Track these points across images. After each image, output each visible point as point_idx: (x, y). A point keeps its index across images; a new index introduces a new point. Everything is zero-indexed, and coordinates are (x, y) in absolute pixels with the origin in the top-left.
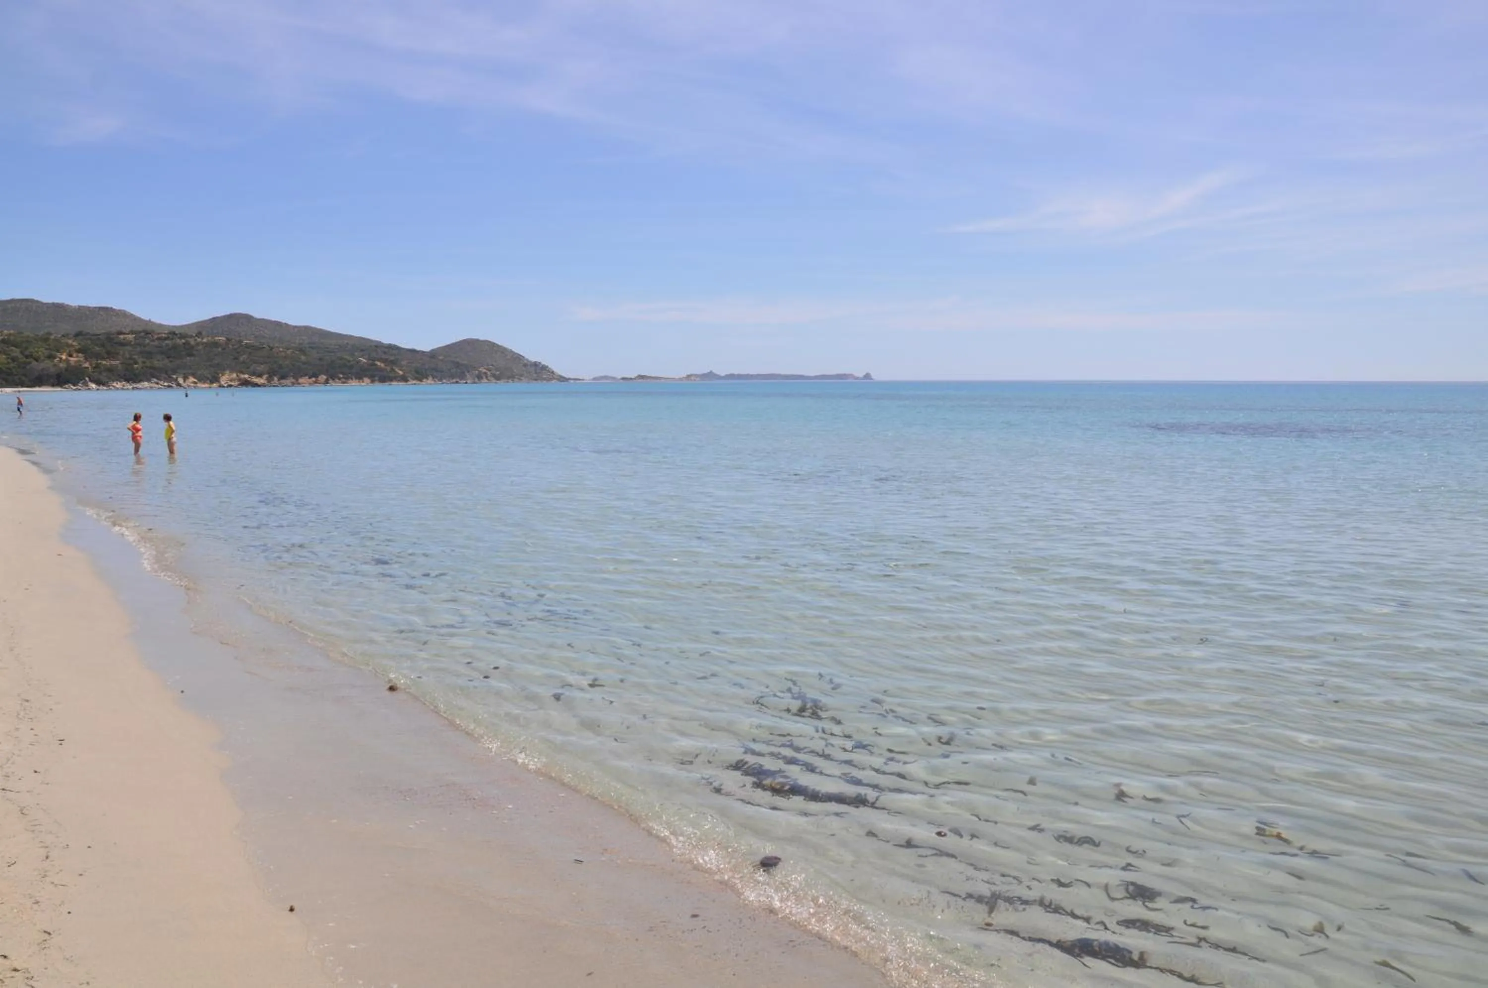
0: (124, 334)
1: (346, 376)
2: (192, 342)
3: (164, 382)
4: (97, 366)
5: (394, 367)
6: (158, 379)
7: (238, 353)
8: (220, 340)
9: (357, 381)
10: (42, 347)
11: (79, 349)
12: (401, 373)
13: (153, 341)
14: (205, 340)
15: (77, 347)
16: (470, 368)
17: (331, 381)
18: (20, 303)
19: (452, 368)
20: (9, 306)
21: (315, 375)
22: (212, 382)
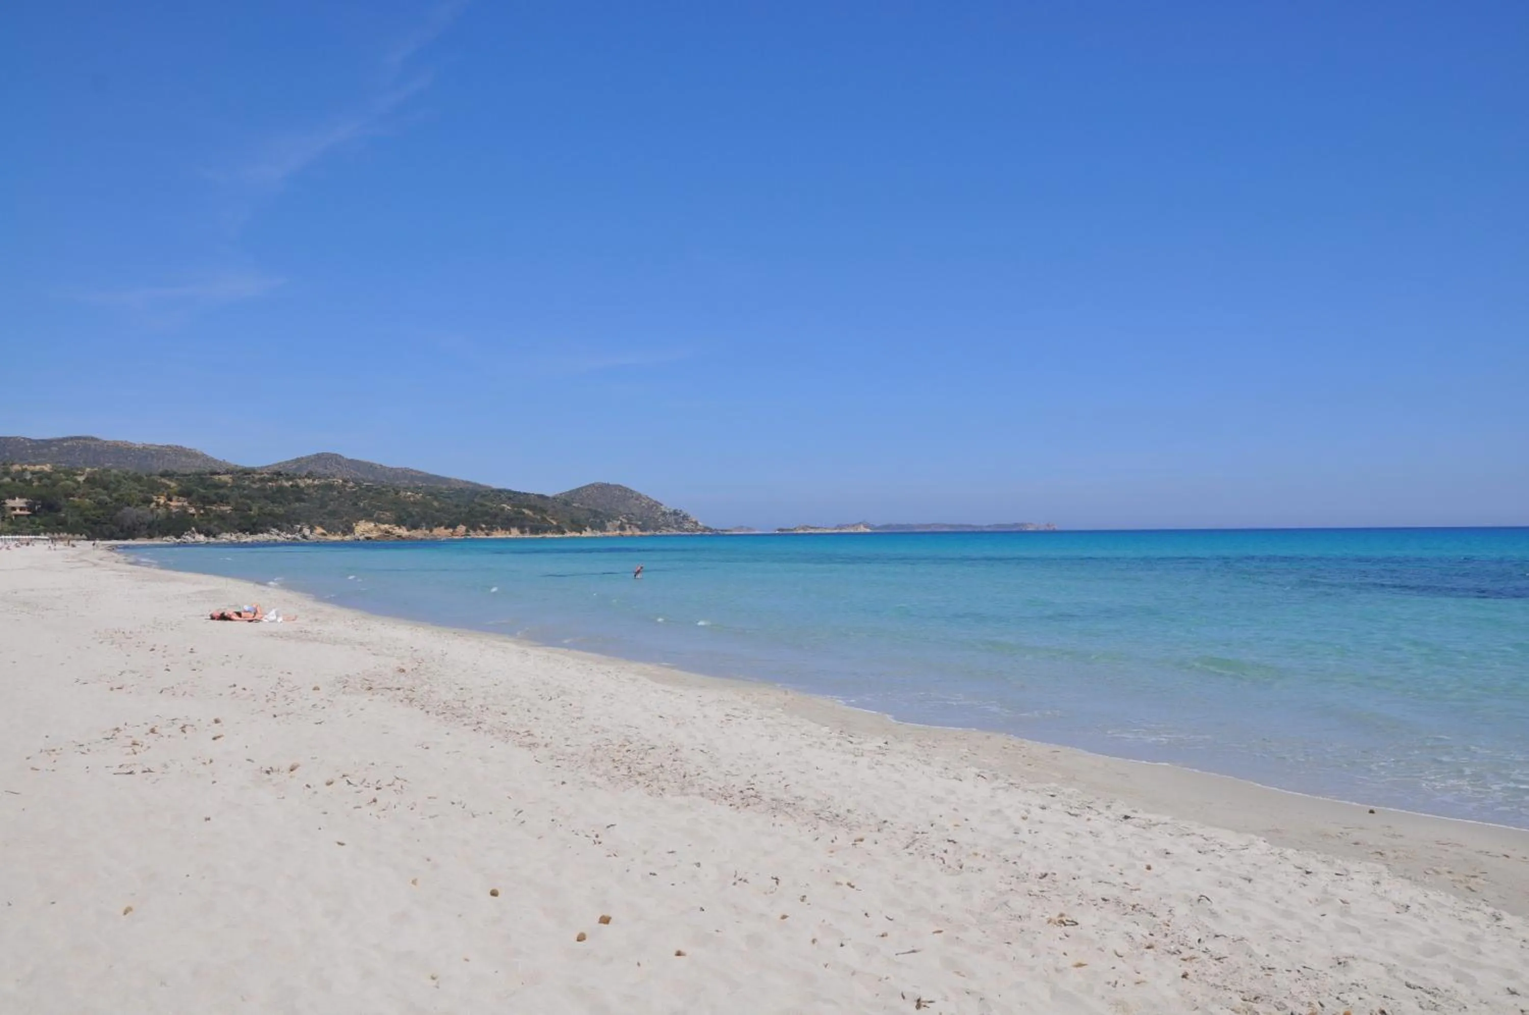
0: (219, 474)
1: (489, 526)
2: (302, 485)
3: (287, 533)
4: (207, 513)
5: (545, 516)
6: (280, 530)
7: (357, 497)
8: (334, 482)
9: (503, 532)
10: (136, 489)
11: (180, 491)
12: (555, 523)
13: (254, 482)
14: (316, 482)
15: (176, 489)
16: (610, 518)
17: (472, 533)
18: (77, 441)
19: (590, 518)
20: (65, 444)
21: (452, 526)
22: (345, 533)
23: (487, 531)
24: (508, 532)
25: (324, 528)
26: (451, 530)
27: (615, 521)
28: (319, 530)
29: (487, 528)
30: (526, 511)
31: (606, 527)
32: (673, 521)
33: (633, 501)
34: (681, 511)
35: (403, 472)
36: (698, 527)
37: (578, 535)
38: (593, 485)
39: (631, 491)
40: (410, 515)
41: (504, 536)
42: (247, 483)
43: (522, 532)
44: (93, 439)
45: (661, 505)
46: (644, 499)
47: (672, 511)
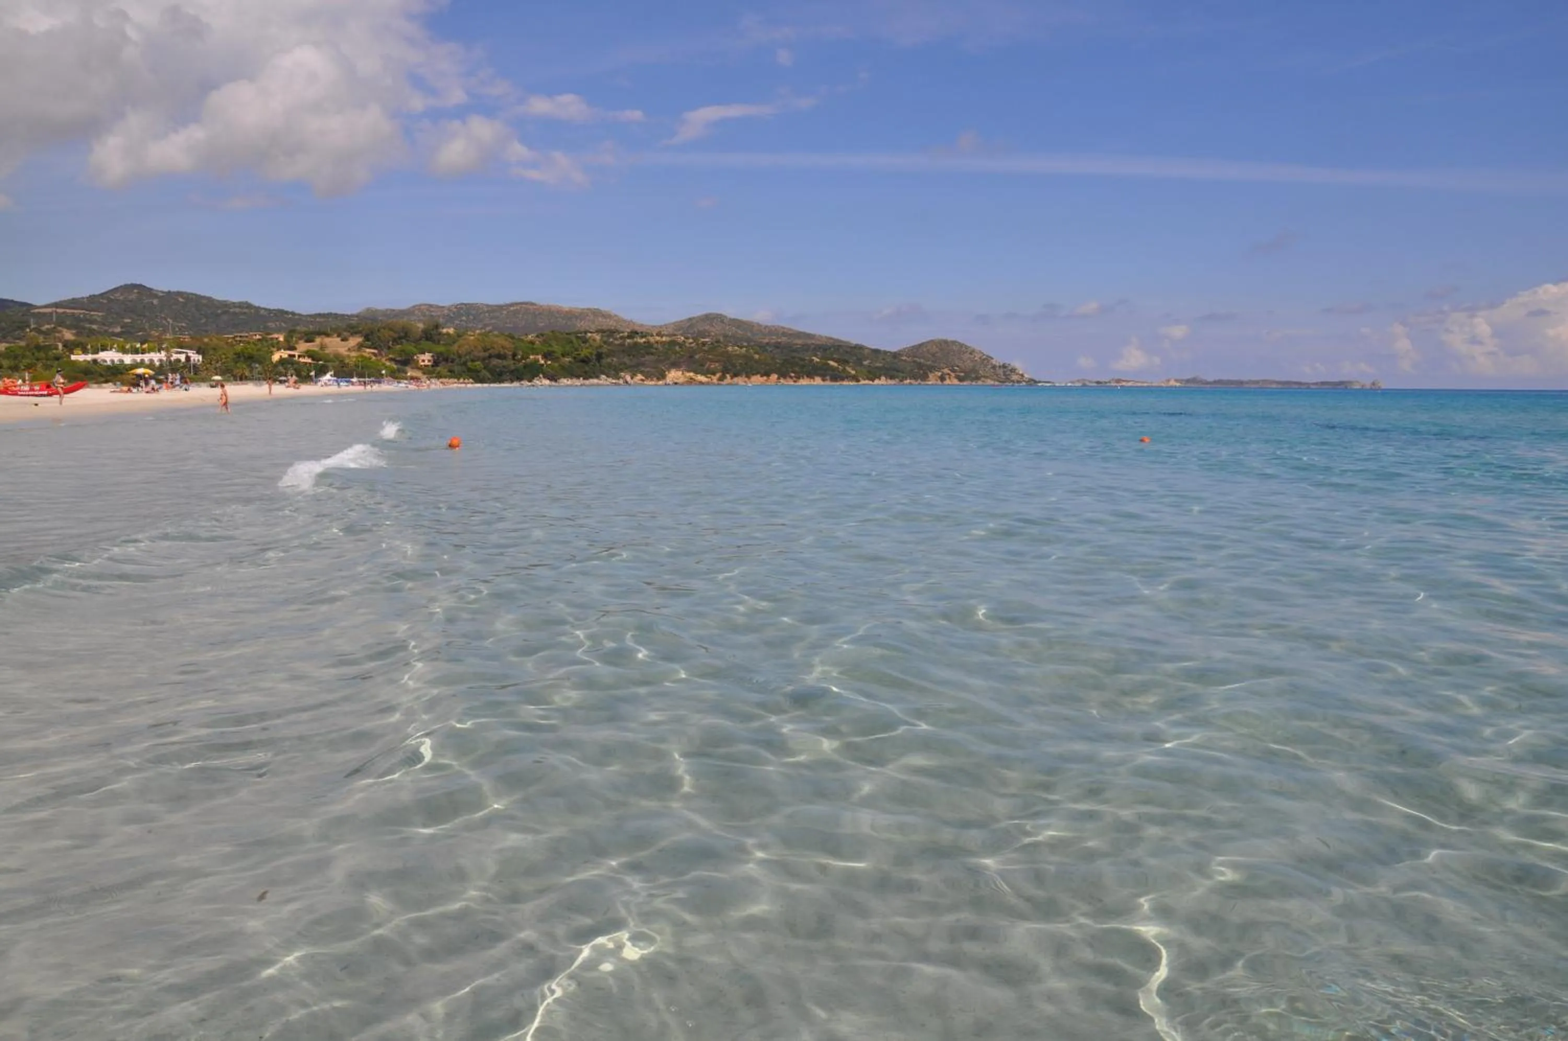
1: (798, 375)
2: (652, 341)
3: (612, 379)
5: (846, 367)
6: (608, 376)
9: (809, 380)
12: (853, 372)
14: (665, 339)
16: (932, 369)
17: (782, 380)
18: (520, 306)
19: (915, 369)
20: (512, 308)
21: (767, 374)
22: (659, 379)
23: (795, 379)
24: (812, 380)
25: (643, 376)
26: (765, 378)
27: (936, 373)
28: (640, 377)
29: (795, 377)
30: (832, 363)
31: (928, 377)
32: (1002, 374)
33: (967, 355)
34: (1009, 364)
35: (776, 329)
36: (1024, 379)
37: (871, 382)
38: (932, 341)
39: (966, 346)
40: (734, 366)
41: (809, 383)
42: (611, 340)
43: (824, 380)
44: (532, 304)
45: (992, 358)
46: (977, 353)
47: (1001, 364)
